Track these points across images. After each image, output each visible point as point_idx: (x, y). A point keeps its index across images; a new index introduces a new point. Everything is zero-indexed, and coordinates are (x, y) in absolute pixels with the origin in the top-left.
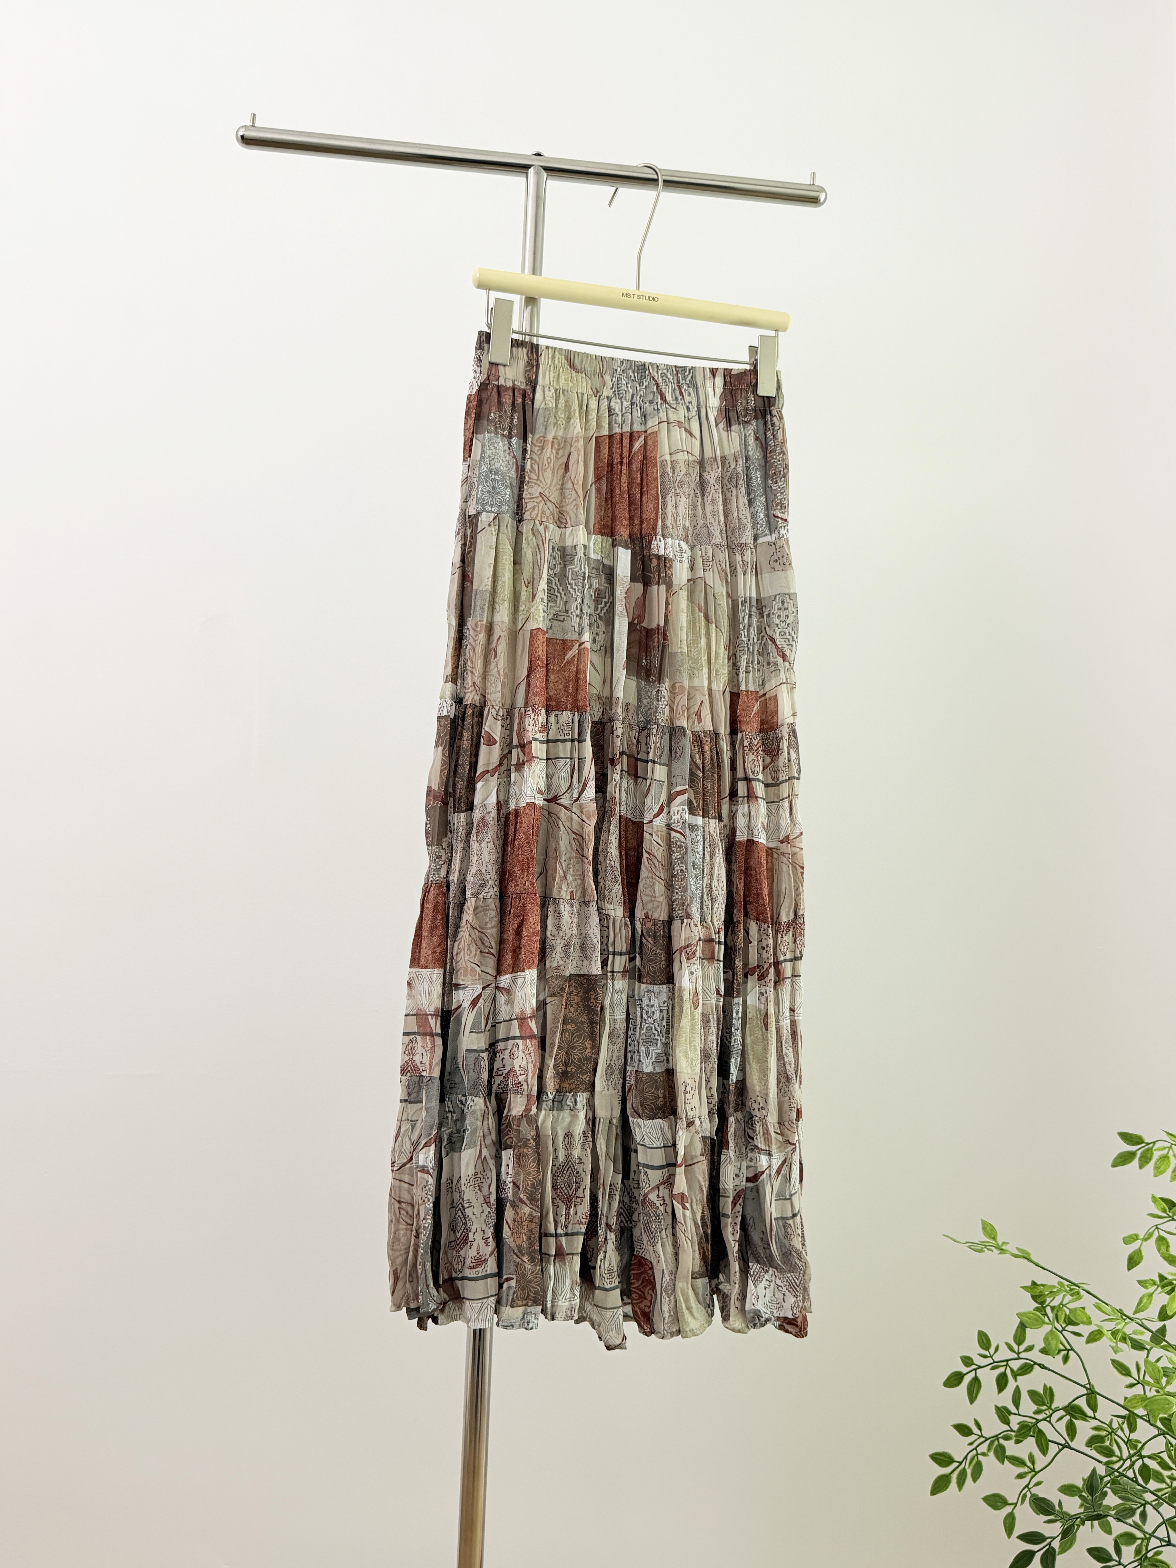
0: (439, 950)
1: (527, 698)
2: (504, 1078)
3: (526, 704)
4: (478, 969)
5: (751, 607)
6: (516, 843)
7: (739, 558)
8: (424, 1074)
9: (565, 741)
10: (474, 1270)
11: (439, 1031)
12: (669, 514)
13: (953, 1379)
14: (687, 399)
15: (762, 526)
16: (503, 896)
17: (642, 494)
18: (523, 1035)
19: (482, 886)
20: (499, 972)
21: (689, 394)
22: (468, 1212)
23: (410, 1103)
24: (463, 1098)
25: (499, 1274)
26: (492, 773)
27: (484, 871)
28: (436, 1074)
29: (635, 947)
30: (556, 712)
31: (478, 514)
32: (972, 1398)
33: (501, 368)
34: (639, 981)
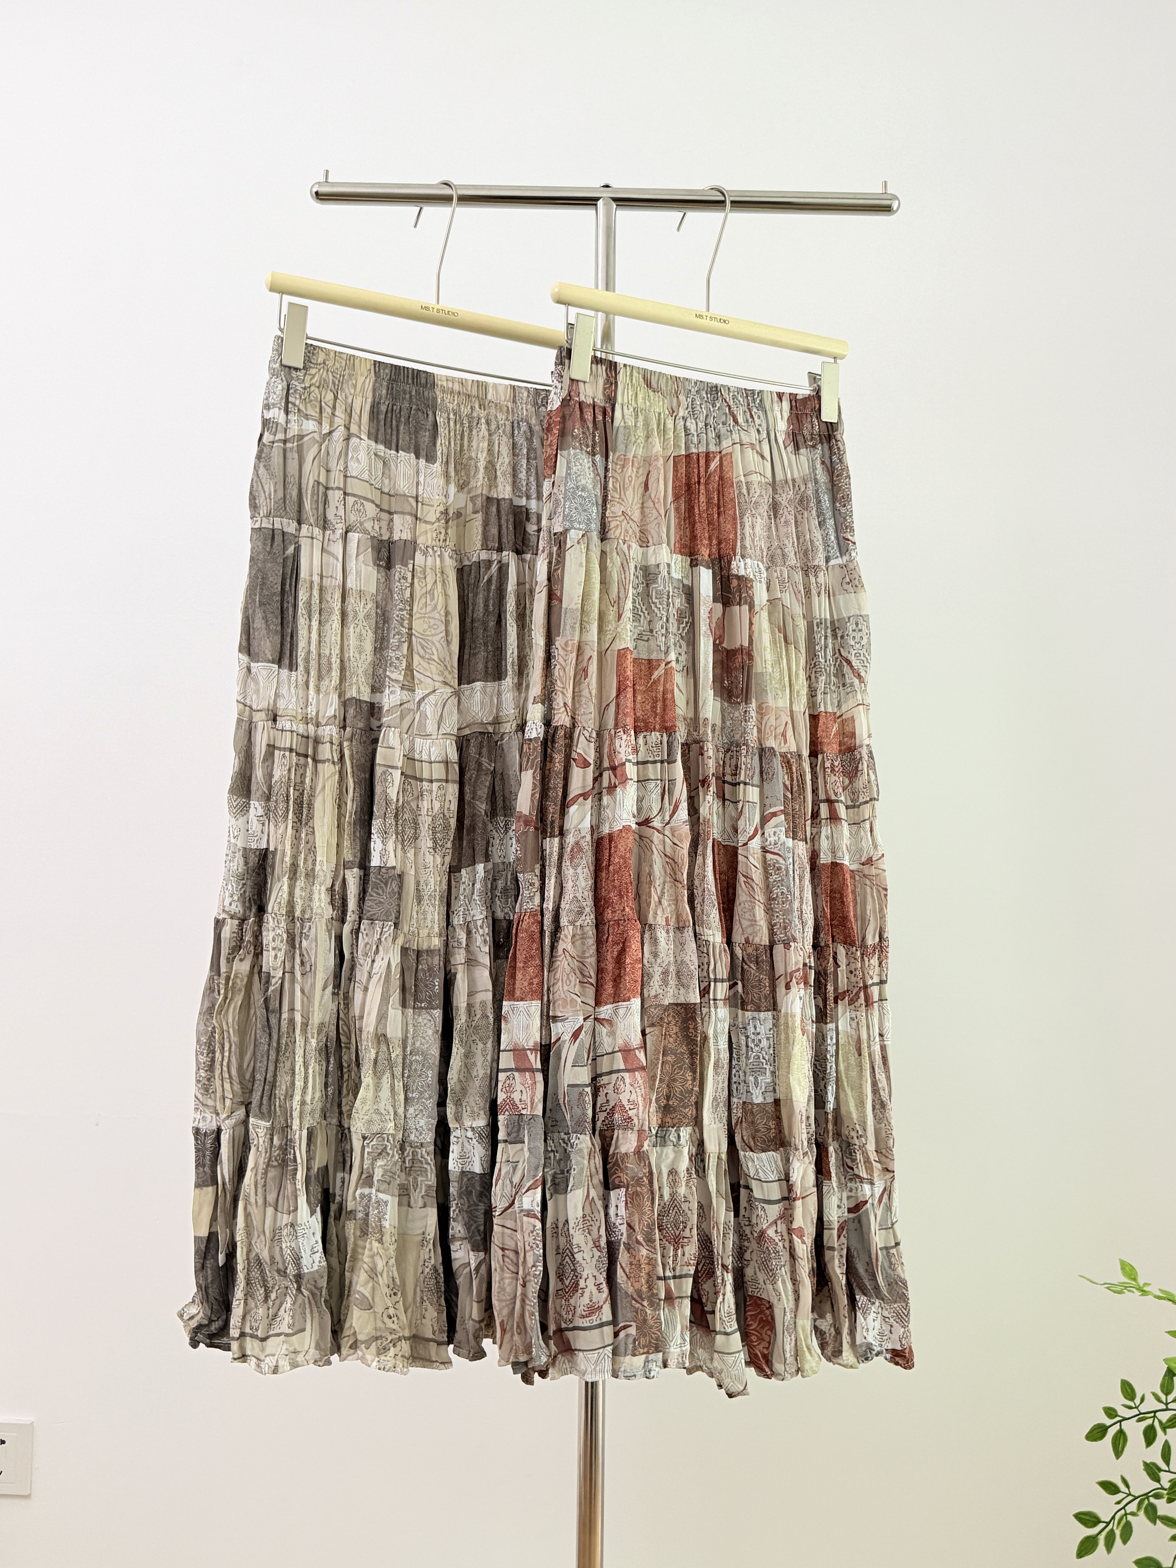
0: (536, 981)
1: (616, 719)
2: (608, 1114)
3: (616, 726)
4: (579, 1000)
5: (826, 628)
6: (611, 868)
7: (812, 580)
8: (524, 1112)
9: (655, 762)
10: (587, 1319)
11: (539, 1066)
12: (747, 535)
13: (1096, 1431)
14: (757, 421)
15: (833, 548)
16: (599, 923)
17: (720, 514)
18: (629, 1067)
19: (580, 913)
20: (598, 1003)
21: (759, 417)
22: (579, 1257)
23: (511, 1143)
24: (566, 1137)
25: (614, 1322)
26: (585, 796)
27: (580, 898)
28: (539, 1111)
29: (736, 973)
30: (645, 733)
31: (566, 531)
32: (1118, 1452)
33: (581, 385)
34: (743, 1009)
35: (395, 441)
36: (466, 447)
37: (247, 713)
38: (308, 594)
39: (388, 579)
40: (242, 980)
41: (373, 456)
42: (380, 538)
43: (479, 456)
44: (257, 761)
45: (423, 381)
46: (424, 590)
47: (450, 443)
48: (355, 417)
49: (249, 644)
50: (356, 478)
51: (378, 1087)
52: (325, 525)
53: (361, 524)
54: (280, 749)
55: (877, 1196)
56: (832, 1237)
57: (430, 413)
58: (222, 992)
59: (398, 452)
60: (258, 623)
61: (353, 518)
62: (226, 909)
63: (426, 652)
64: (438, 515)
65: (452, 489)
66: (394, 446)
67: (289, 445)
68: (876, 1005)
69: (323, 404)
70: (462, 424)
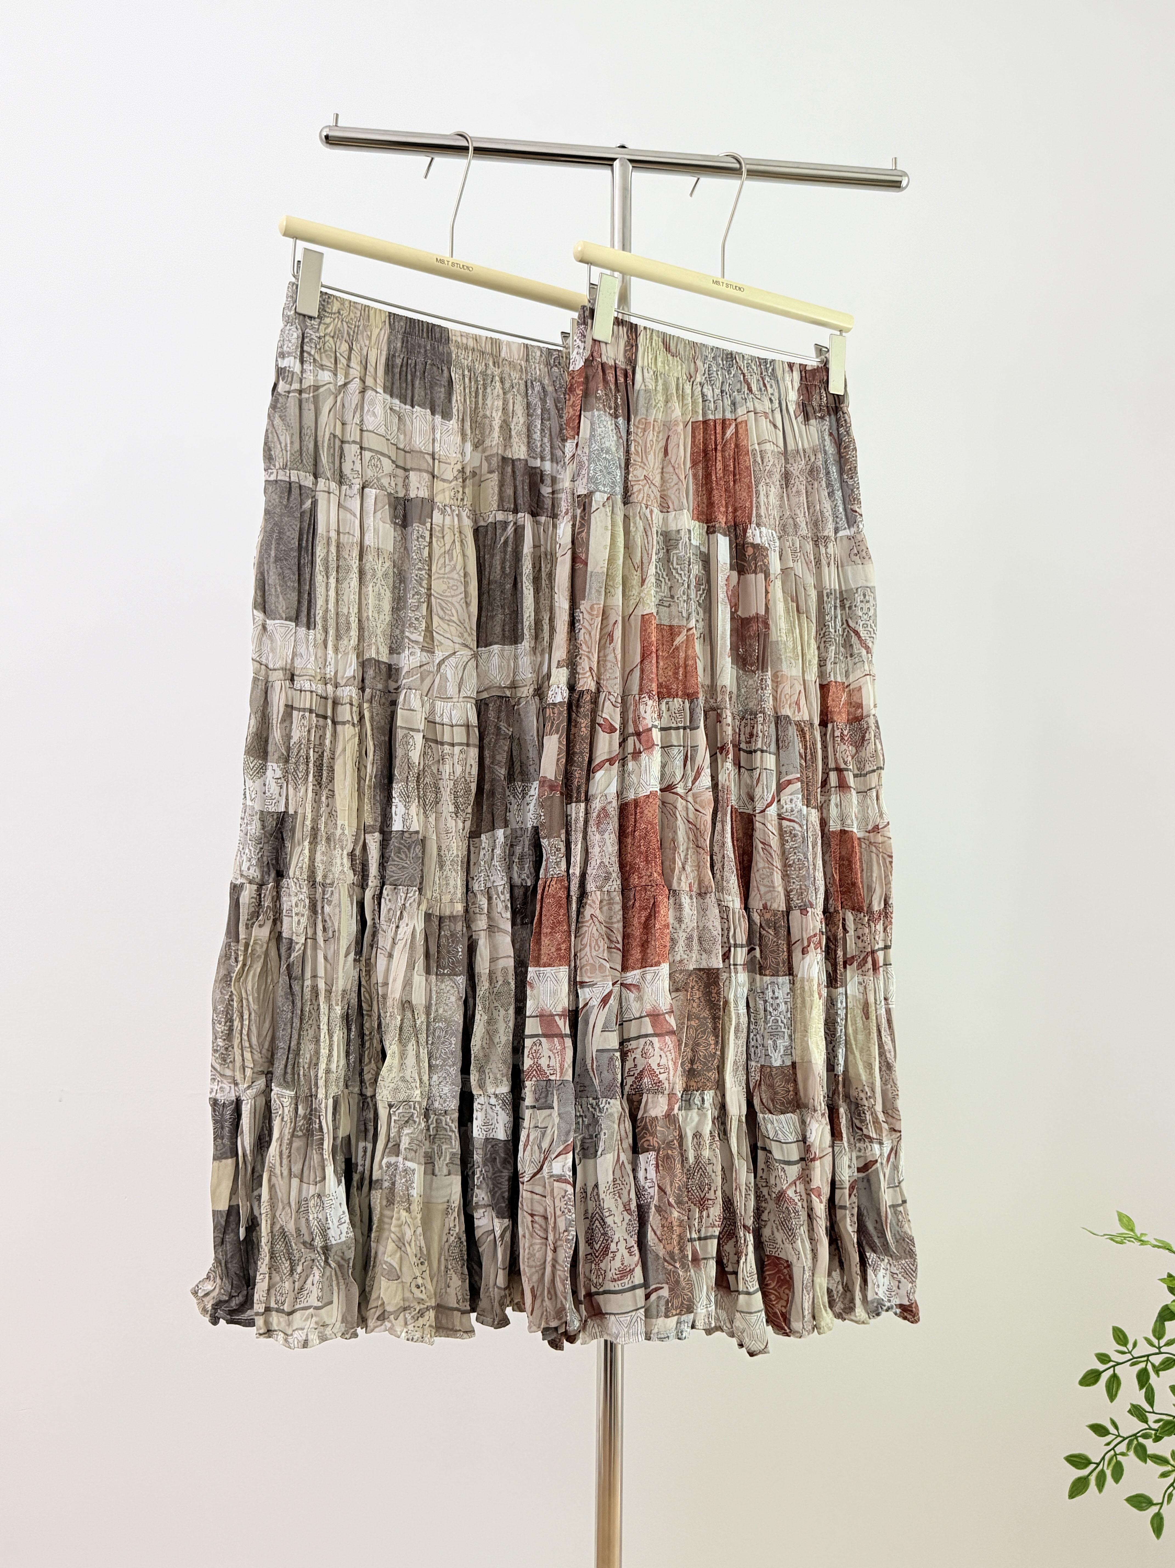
0: (563, 946)
1: (641, 685)
2: (636, 1078)
3: (641, 691)
4: (608, 965)
5: (836, 599)
6: (637, 834)
7: (823, 550)
8: (552, 1078)
9: (678, 728)
10: (619, 1282)
11: (568, 1031)
12: (762, 504)
13: (1089, 1377)
14: (770, 390)
15: (841, 519)
16: (625, 889)
17: (734, 481)
18: (658, 1032)
19: (607, 879)
20: (624, 968)
21: (771, 386)
22: (609, 1221)
23: (538, 1109)
24: (594, 1102)
25: (645, 1284)
26: (611, 761)
27: (607, 864)
28: (569, 1076)
29: (754, 939)
30: (667, 699)
31: (590, 494)
32: (1112, 1396)
33: (603, 345)
34: (761, 974)
35: (409, 396)
36: (480, 405)
37: (263, 672)
38: (325, 551)
39: (404, 538)
40: (262, 946)
41: (389, 411)
42: (396, 495)
43: (494, 414)
44: (274, 722)
45: (438, 335)
46: (443, 550)
47: (465, 400)
48: (371, 369)
49: (264, 601)
50: (373, 432)
51: (403, 1055)
52: (341, 480)
53: (378, 479)
54: (299, 710)
55: (886, 1155)
56: (844, 1197)
57: (445, 368)
58: (241, 958)
59: (413, 406)
60: (272, 579)
61: (370, 473)
62: (244, 873)
63: (445, 613)
64: (456, 473)
65: (469, 447)
66: (409, 401)
67: (304, 396)
68: (881, 969)
69: (338, 354)
70: (477, 381)
